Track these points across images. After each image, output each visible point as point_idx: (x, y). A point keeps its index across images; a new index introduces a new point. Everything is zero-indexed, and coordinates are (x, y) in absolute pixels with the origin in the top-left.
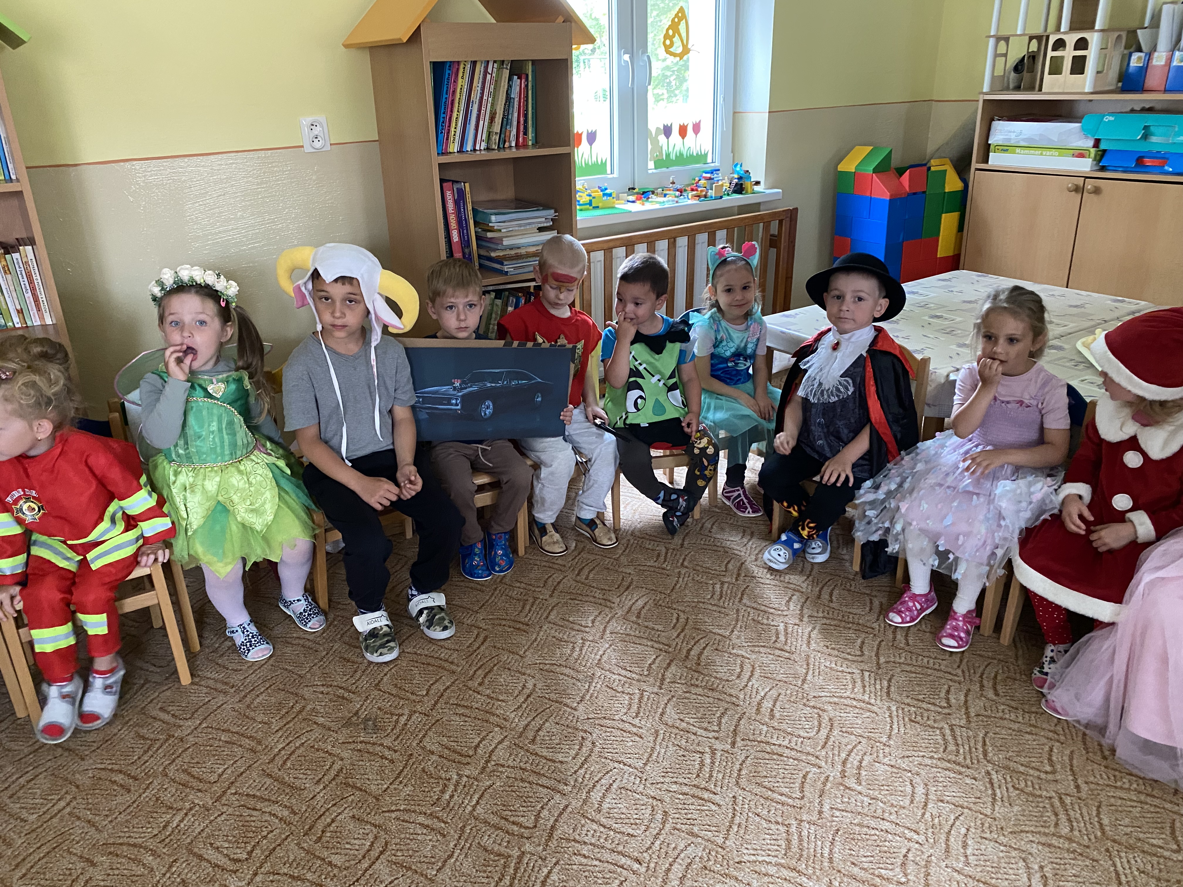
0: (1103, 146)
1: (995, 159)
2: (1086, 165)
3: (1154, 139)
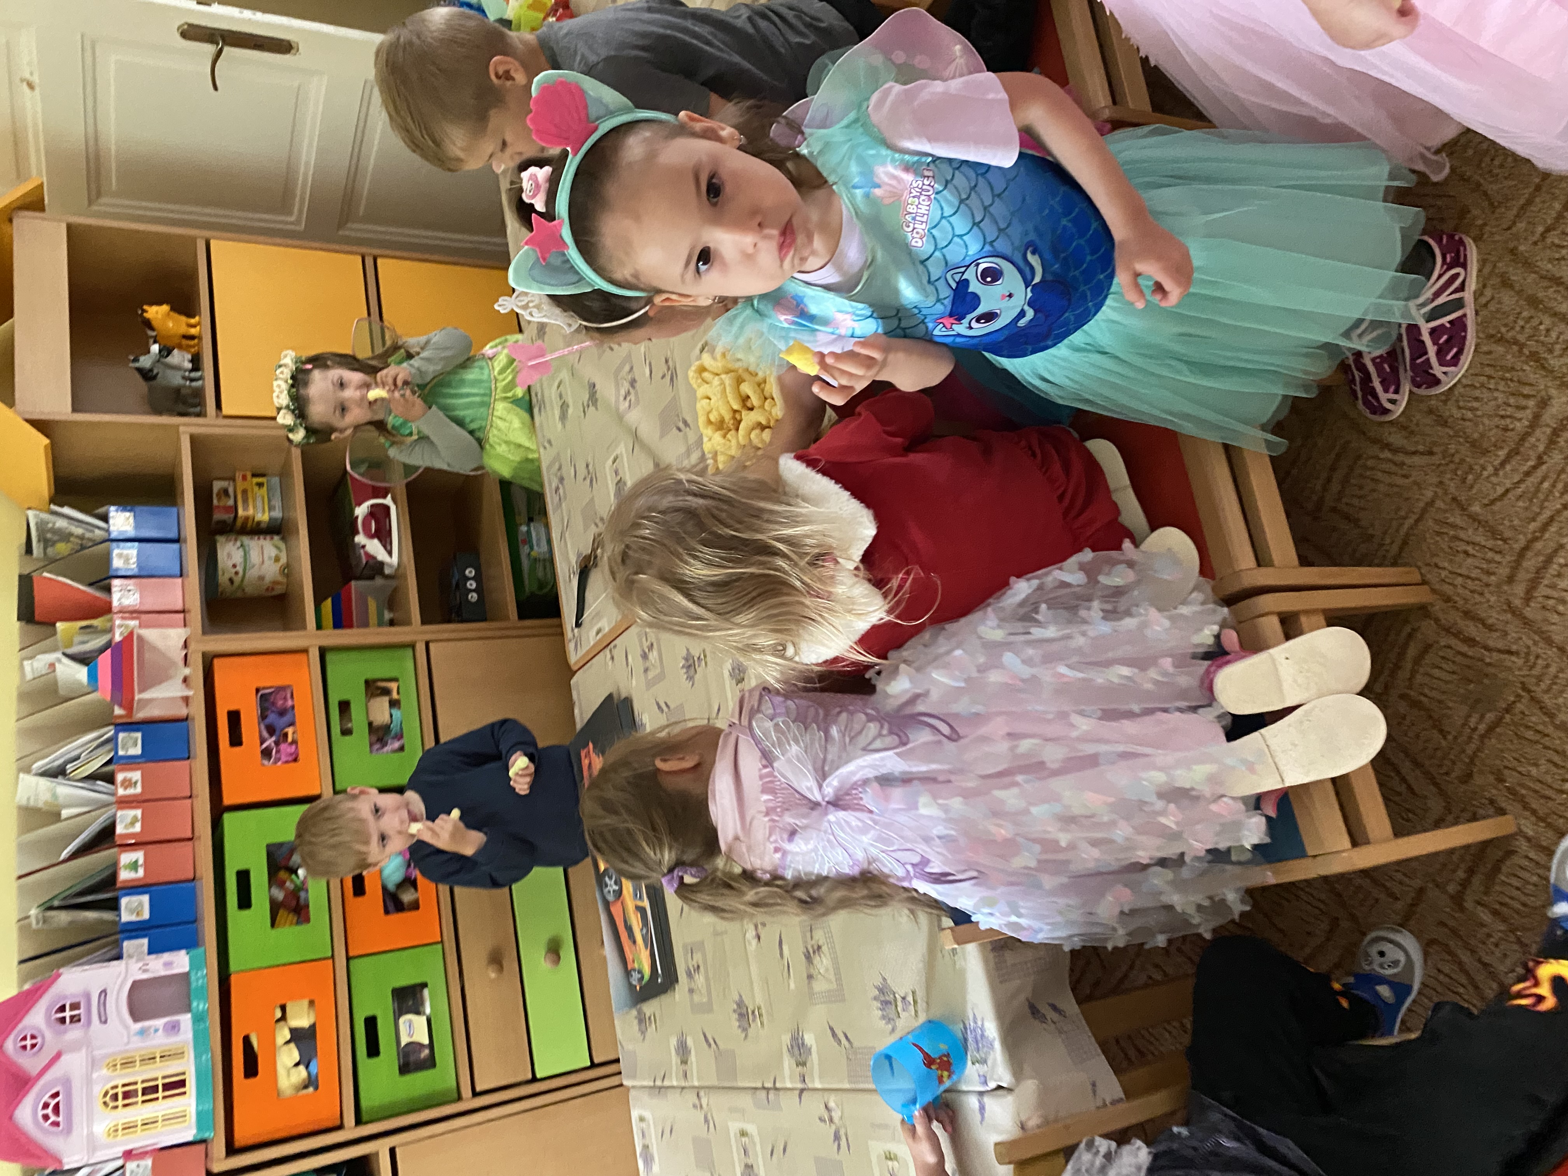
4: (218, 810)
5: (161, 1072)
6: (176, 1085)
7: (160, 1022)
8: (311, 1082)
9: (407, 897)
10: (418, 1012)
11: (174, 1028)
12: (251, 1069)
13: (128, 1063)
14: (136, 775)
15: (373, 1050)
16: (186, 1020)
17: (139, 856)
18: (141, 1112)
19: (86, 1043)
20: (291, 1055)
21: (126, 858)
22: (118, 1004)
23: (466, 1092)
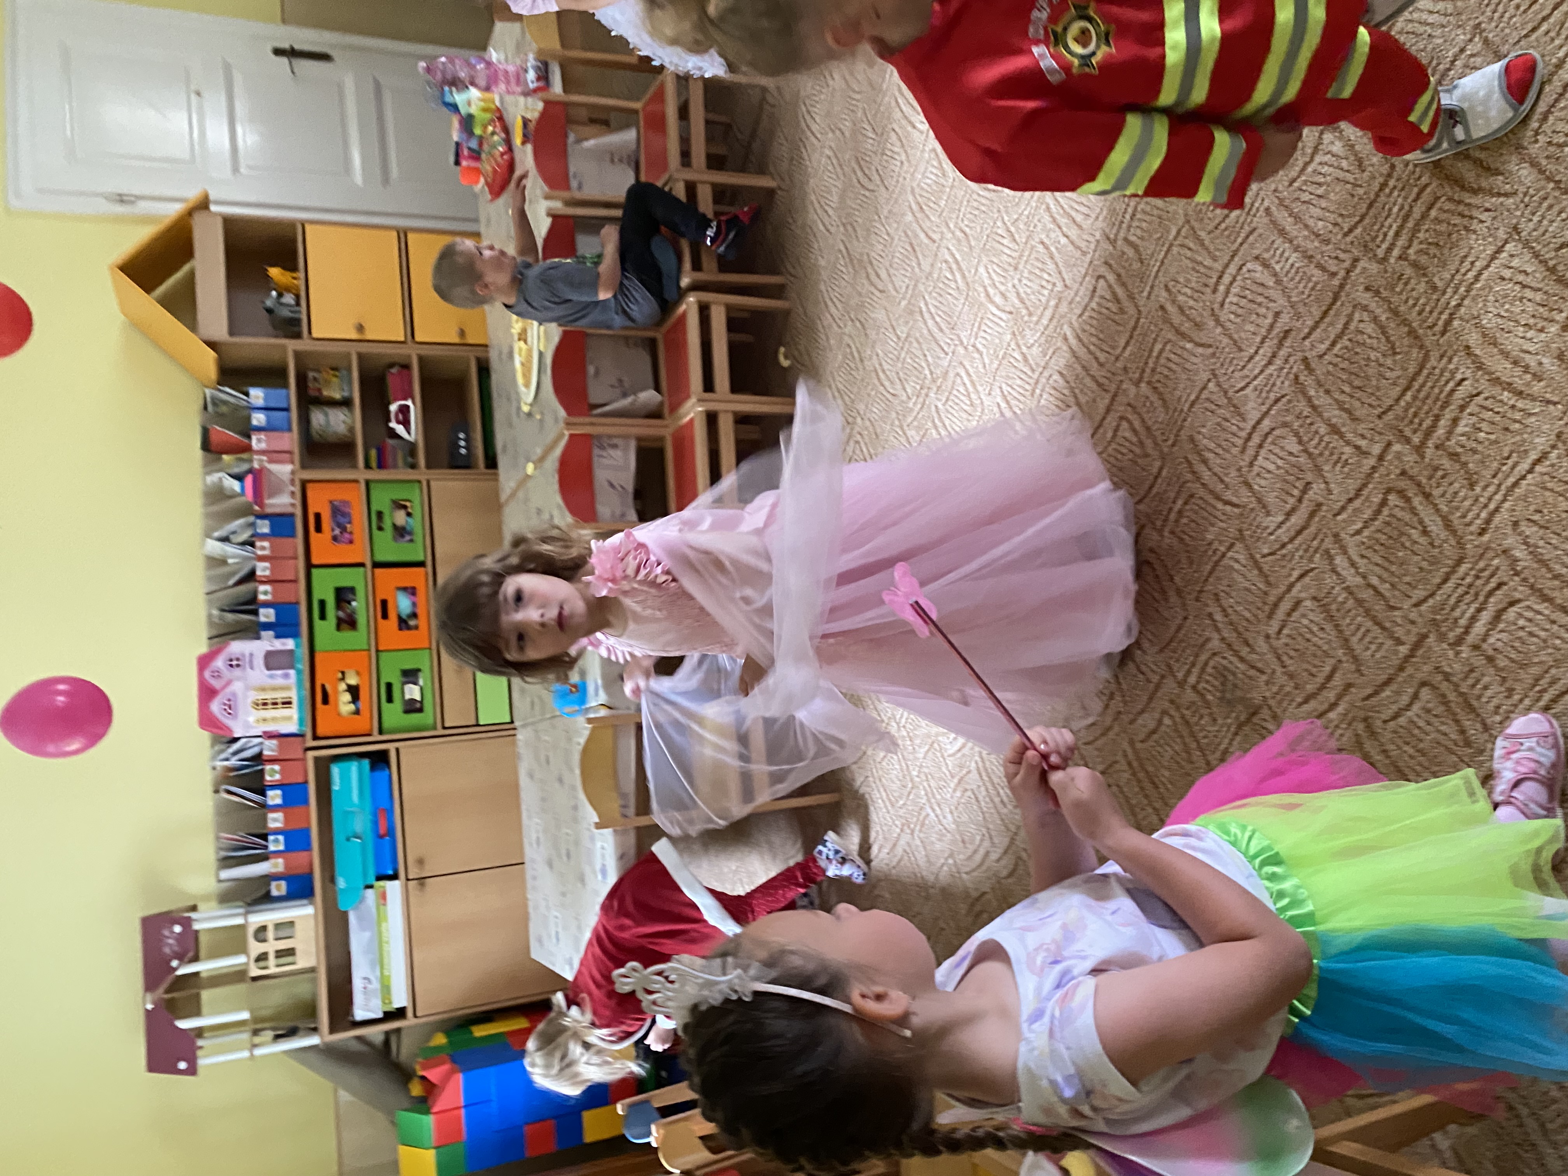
0: (371, 880)
1: (400, 1000)
2: (393, 888)
3: (359, 826)
4: (309, 566)
5: (280, 695)
6: (287, 703)
7: (279, 672)
9: (412, 623)
10: (415, 683)
11: (287, 676)
12: (326, 701)
13: (263, 689)
14: (266, 544)
15: (390, 699)
16: (292, 672)
17: (268, 588)
18: (270, 713)
19: (243, 678)
20: (347, 697)
21: (262, 588)
22: (259, 661)
23: (439, 725)
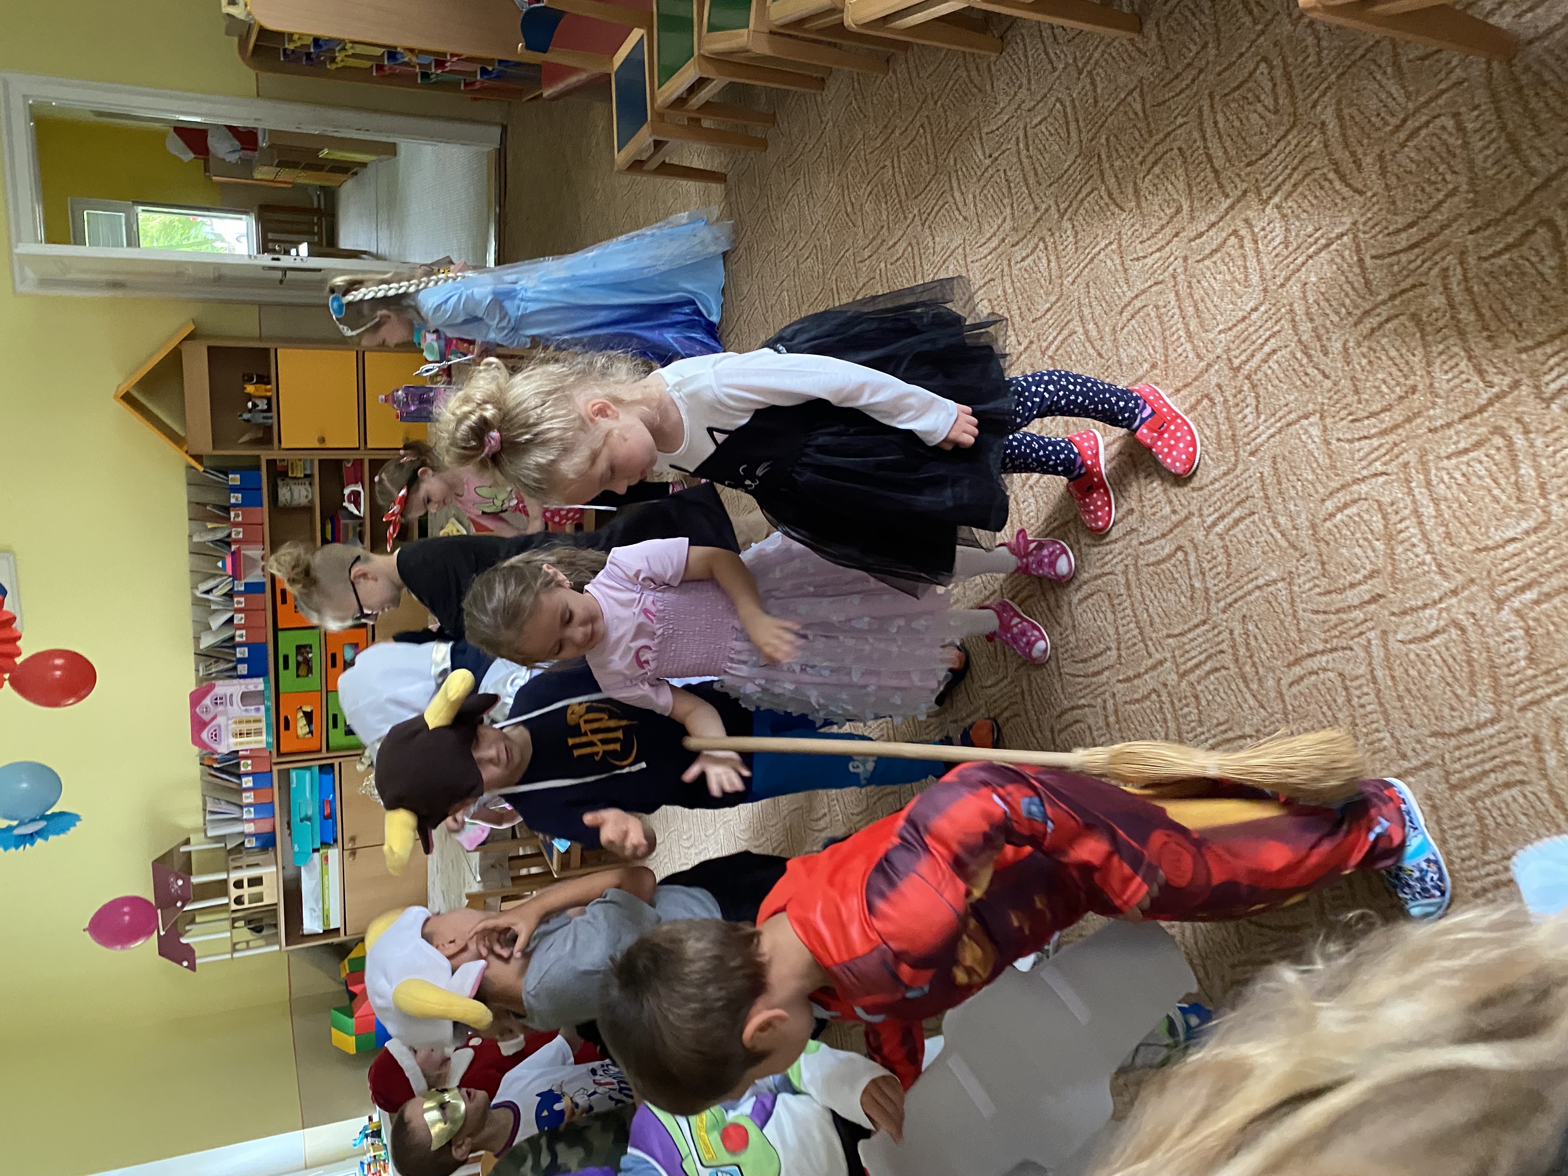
0: (318, 846)
1: (335, 922)
2: (334, 854)
3: (310, 813)
4: (276, 627)
5: (253, 726)
6: (259, 732)
7: (253, 708)
8: (311, 732)
11: (258, 710)
12: (287, 727)
13: (241, 722)
14: (242, 599)
15: (335, 726)
16: (262, 708)
17: (243, 632)
18: (246, 740)
19: (225, 713)
20: (302, 722)
21: (238, 633)
22: (237, 699)
